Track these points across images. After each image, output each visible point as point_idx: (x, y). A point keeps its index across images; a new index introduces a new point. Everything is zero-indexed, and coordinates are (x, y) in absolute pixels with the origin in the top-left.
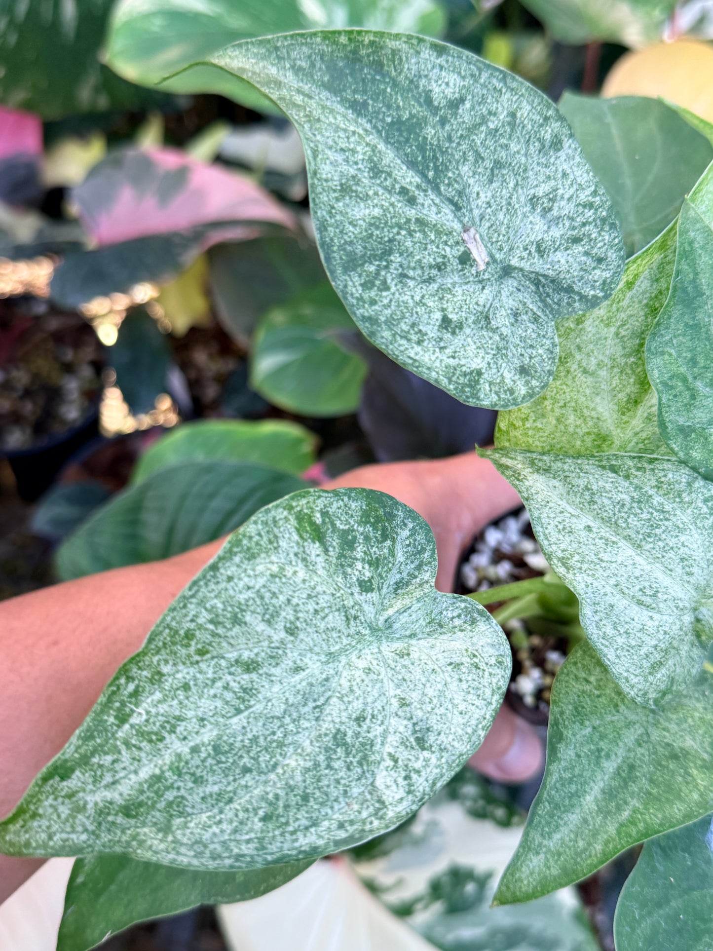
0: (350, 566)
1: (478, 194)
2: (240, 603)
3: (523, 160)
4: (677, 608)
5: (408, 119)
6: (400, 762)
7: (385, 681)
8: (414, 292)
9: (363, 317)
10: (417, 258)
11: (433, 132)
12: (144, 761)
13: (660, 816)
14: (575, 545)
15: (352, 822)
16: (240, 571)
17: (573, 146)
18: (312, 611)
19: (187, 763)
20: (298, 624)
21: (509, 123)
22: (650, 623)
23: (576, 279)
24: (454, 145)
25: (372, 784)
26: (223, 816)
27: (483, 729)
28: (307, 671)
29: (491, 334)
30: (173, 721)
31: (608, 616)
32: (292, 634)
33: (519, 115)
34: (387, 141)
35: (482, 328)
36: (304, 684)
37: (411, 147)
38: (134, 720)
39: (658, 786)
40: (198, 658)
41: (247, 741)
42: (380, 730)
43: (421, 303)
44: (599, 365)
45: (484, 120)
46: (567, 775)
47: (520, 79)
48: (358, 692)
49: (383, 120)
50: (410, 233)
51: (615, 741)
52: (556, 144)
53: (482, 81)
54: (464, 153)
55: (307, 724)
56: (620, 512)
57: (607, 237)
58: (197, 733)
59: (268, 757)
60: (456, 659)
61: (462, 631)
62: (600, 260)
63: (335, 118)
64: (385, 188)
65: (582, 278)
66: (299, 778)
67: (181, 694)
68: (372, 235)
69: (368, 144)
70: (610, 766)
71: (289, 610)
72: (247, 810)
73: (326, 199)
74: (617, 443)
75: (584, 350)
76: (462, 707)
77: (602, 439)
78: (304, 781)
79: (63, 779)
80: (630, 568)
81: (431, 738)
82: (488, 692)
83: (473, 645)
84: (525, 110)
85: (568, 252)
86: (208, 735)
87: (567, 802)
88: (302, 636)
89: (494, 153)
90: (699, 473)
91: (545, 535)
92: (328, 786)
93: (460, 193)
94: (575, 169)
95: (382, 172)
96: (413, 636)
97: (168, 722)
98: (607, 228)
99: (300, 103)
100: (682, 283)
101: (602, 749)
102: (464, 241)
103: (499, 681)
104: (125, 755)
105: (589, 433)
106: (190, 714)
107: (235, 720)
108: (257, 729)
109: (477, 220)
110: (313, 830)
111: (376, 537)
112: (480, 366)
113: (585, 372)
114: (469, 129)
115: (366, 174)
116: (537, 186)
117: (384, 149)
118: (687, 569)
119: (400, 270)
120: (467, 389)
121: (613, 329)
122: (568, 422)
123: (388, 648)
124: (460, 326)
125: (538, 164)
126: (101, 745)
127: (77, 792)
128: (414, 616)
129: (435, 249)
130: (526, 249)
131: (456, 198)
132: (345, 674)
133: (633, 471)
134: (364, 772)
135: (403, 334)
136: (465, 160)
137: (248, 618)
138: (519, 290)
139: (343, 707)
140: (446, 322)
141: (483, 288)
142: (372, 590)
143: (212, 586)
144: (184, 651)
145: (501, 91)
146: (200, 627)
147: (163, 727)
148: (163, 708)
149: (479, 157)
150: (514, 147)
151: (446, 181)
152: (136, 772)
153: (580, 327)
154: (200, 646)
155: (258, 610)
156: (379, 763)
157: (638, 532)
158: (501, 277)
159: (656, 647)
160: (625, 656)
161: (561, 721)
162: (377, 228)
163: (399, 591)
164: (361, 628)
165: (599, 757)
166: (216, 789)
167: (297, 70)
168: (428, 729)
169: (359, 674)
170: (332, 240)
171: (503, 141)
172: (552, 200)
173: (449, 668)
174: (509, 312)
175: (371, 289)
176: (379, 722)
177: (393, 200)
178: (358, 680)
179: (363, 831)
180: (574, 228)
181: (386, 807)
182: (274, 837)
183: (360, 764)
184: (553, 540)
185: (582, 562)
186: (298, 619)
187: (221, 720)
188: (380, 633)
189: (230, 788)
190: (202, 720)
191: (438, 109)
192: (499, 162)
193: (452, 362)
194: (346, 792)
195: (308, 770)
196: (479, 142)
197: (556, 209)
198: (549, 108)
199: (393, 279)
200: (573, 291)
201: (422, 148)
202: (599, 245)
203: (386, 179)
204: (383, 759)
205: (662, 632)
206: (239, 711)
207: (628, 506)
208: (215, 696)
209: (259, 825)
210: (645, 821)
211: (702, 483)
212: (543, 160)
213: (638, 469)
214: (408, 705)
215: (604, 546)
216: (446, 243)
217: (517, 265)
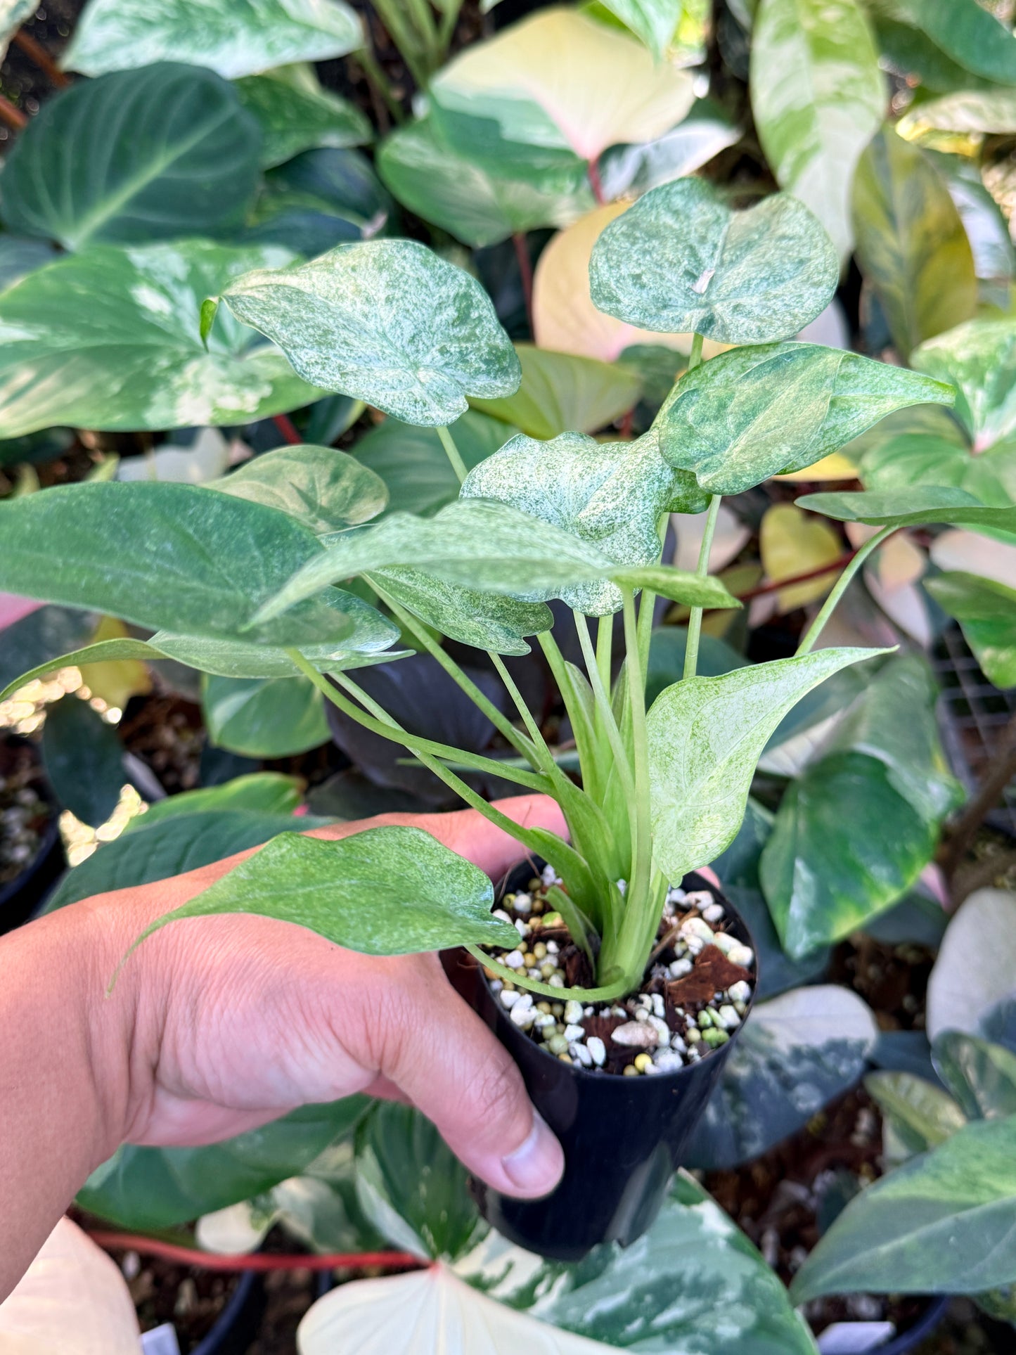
16: (412, 261)
124: (643, 286)
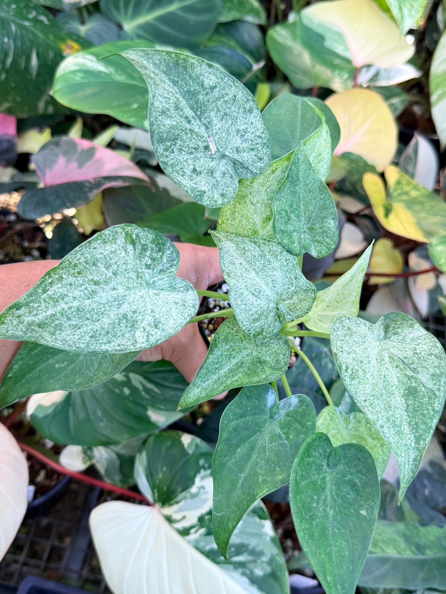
0: (143, 258)
1: (216, 124)
2: (97, 258)
3: (236, 114)
4: (268, 299)
5: (193, 91)
6: (146, 330)
7: (148, 302)
8: (184, 156)
9: (162, 161)
10: (187, 143)
11: (202, 97)
12: (50, 308)
13: (248, 380)
14: (234, 269)
15: (123, 345)
16: (99, 246)
17: (257, 112)
18: (124, 269)
19: (66, 312)
20: (118, 272)
21: (233, 99)
22: (255, 303)
23: (250, 165)
24: (210, 104)
25: (134, 335)
26: (76, 333)
28: (118, 291)
29: (212, 179)
30: (64, 296)
31: (240, 297)
32: (115, 275)
33: (237, 97)
34: (183, 98)
35: (210, 176)
36: (116, 295)
37: (192, 101)
38: (49, 293)
39: (250, 371)
40: (77, 275)
41: (90, 310)
42: (141, 318)
43: (186, 161)
44: (257, 201)
45: (223, 96)
46: (216, 361)
47: (240, 83)
48: (136, 303)
49: (183, 89)
50: (186, 134)
51: (238, 353)
52: (250, 111)
53: (225, 81)
54: (213, 108)
55: (113, 309)
56: (253, 259)
57: (265, 151)
58: (72, 302)
59: (97, 316)
60: (177, 301)
61: (182, 292)
62: (261, 159)
63: (165, 85)
64: (179, 115)
65: (253, 164)
66: (107, 325)
67: (68, 287)
68: (171, 131)
69: (175, 97)
70: (234, 361)
71: (115, 266)
72: (85, 333)
73: (155, 114)
74: (261, 234)
75: (252, 194)
76: (175, 318)
77: (255, 232)
78: (109, 327)
79: (17, 309)
81: (160, 325)
82: (186, 315)
83: (185, 298)
84: (240, 95)
85: (249, 153)
86: (76, 304)
87: (214, 371)
88: (118, 277)
89: (225, 110)
90: (285, 249)
91: (224, 263)
92: (117, 331)
93: (209, 123)
94: (257, 122)
95: (179, 109)
96: (162, 289)
97: (62, 296)
98: (265, 147)
99: (152, 77)
100: (292, 174)
101: (232, 355)
102: (207, 141)
103: (192, 313)
104: (43, 304)
105: (250, 229)
106: (70, 295)
107: (87, 301)
108: (95, 306)
109: (214, 134)
110: (108, 344)
111: (156, 250)
112: (205, 190)
113: (252, 203)
114: (216, 99)
115: (173, 108)
116: (240, 126)
117: (182, 100)
118: (274, 285)
119: (180, 147)
120: (198, 197)
121: (265, 188)
122: (243, 223)
123: (151, 292)
124: (200, 173)
125: (242, 117)
126: (34, 300)
127: (21, 316)
128: (164, 282)
129: (195, 142)
130: (232, 149)
131: (207, 124)
132: (132, 296)
133: (262, 244)
134: (132, 330)
135: (177, 171)
136: (213, 110)
137: (99, 265)
138: (227, 164)
139: (129, 306)
140: (194, 170)
141: (213, 161)
142: (150, 269)
143: (87, 249)
144: (72, 271)
145: (231, 86)
146: (80, 263)
147: (59, 297)
148: (61, 290)
149: (218, 110)
150: (233, 109)
151: (204, 117)
152: (46, 312)
153: (252, 185)
154: (79, 270)
155: (104, 263)
156: (138, 328)
158: (220, 158)
159: (256, 312)
160: (243, 313)
161: (218, 340)
162: (173, 129)
163: (161, 273)
164: (142, 282)
165: (230, 357)
166: (75, 323)
167: (154, 64)
168: (160, 322)
169: (138, 297)
170: (155, 130)
171: (229, 106)
172: (245, 132)
173: (173, 304)
174: (222, 172)
175: (167, 151)
176: (142, 315)
177: (182, 120)
178: (137, 299)
179: (127, 348)
180: (252, 145)
181: (137, 343)
182: (93, 344)
183: (131, 327)
184: (226, 265)
185: (235, 275)
186: (118, 270)
187: (82, 300)
188: (150, 286)
189: (80, 324)
190: (75, 298)
191: (206, 88)
192: (226, 114)
193: (194, 186)
194: (123, 335)
195: (111, 324)
196: (219, 104)
197: (246, 136)
198: (249, 96)
199: (176, 150)
200: (248, 169)
201: (197, 103)
202: (261, 153)
203: (180, 112)
204: (140, 328)
205: (260, 307)
206: (89, 298)
207: (257, 257)
208: (81, 291)
209: (88, 338)
210: (241, 381)
211: (286, 253)
212: (245, 116)
213: (264, 244)
214: (154, 312)
215: (245, 271)
216: (200, 140)
217: (228, 155)
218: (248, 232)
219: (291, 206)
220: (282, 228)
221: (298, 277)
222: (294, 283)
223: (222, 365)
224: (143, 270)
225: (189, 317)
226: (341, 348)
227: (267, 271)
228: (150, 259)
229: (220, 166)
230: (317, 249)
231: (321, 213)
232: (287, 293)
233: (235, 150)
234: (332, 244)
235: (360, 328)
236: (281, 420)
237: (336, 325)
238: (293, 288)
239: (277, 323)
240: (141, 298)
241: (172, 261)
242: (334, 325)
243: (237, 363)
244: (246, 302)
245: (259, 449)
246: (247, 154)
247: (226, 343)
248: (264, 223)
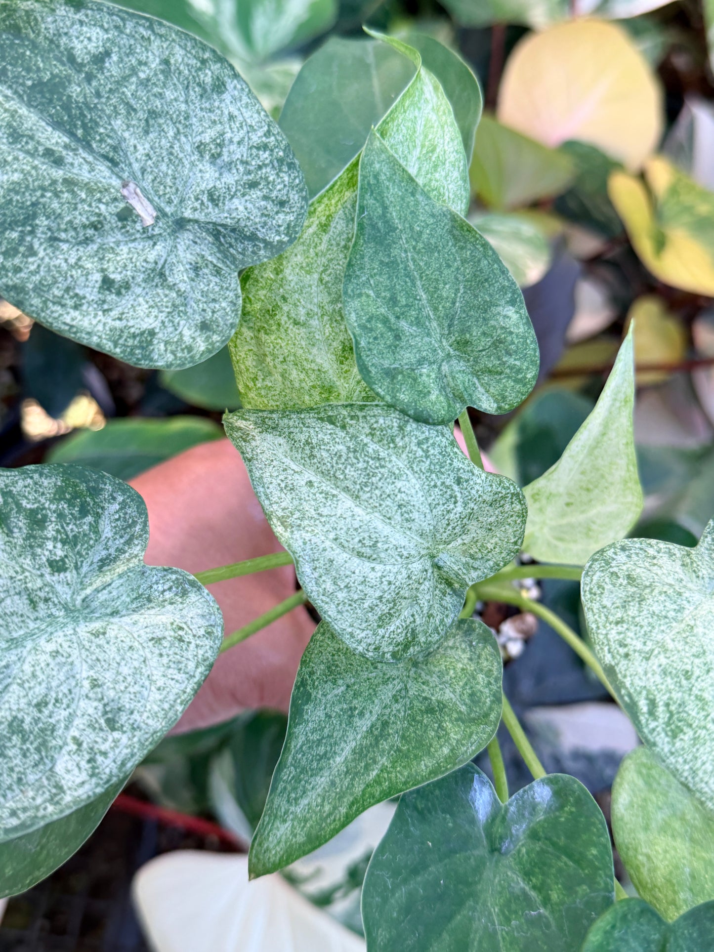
0: (40, 546)
1: (135, 147)
3: (183, 107)
4: (401, 557)
5: (49, 80)
6: (85, 745)
7: (76, 662)
8: (68, 254)
9: (7, 286)
10: (67, 219)
11: (79, 89)
13: (406, 774)
14: (296, 503)
15: (25, 810)
17: (239, 87)
21: (163, 72)
22: (372, 575)
23: (259, 226)
24: (104, 100)
25: (51, 769)
27: (181, 704)
29: (167, 292)
31: (327, 572)
33: (172, 61)
34: (29, 105)
35: (157, 286)
37: (54, 107)
39: (408, 742)
42: (64, 714)
43: (77, 265)
44: (308, 314)
45: (134, 71)
46: (316, 737)
47: (168, 24)
48: (41, 677)
49: (23, 84)
50: (57, 195)
51: (370, 698)
52: (219, 87)
53: (128, 31)
54: (115, 107)
56: (337, 463)
57: (286, 179)
60: (158, 634)
61: (171, 603)
62: (282, 204)
64: (28, 152)
65: (265, 223)
68: (11, 200)
69: (6, 111)
70: (363, 725)
74: (343, 393)
75: (290, 300)
76: (160, 683)
77: (329, 390)
80: (349, 520)
81: (123, 718)
82: (191, 665)
83: (182, 617)
84: (178, 55)
85: (247, 197)
87: (315, 765)
89: (147, 103)
90: (409, 416)
91: (266, 495)
93: (115, 149)
94: (244, 110)
95: (23, 136)
96: (115, 613)
98: (285, 168)
100: (370, 219)
101: (356, 708)
102: (124, 197)
103: (206, 652)
105: (314, 387)
109: (139, 174)
111: (72, 514)
112: (152, 326)
113: (296, 323)
114: (118, 82)
115: (5, 141)
116: (202, 132)
117: (26, 113)
118: (406, 515)
119: (49, 234)
120: (137, 352)
121: (316, 276)
122: (292, 377)
123: (84, 629)
124: (126, 286)
125: (201, 109)
128: (115, 593)
129: (87, 208)
130: (197, 199)
131: (111, 154)
132: (29, 659)
133: (348, 420)
134: (42, 759)
135: (56, 300)
136: (117, 114)
138: (195, 243)
139: (23, 693)
140: (107, 284)
141: (155, 244)
142: (67, 569)
145: (149, 39)
150: (169, 94)
151: (98, 138)
153: (281, 276)
156: (61, 748)
157: (355, 483)
158: (174, 231)
159: (381, 598)
160: (347, 611)
161: (309, 682)
162: (17, 193)
163: (105, 568)
164: (53, 610)
165: (351, 716)
168: (119, 709)
169: (44, 658)
171: (156, 90)
172: (220, 145)
173: (151, 644)
174: (188, 266)
175: (15, 255)
176: (64, 706)
177: (36, 162)
178: (43, 665)
179: (36, 817)
180: (249, 173)
181: (64, 792)
183: (38, 750)
184: (274, 499)
185: (302, 519)
188: (76, 614)
191: (82, 65)
192: (154, 112)
193: (118, 324)
194: (20, 779)
196: (129, 94)
197: (225, 154)
199: (41, 244)
200: (258, 239)
201: (66, 107)
202: (279, 187)
203: (27, 143)
204: (65, 744)
205: (386, 583)
207: (344, 456)
210: (390, 779)
211: (414, 425)
212: (207, 105)
213: (352, 418)
214: (99, 686)
215: (324, 500)
216: (100, 201)
217: (191, 217)
218: (311, 395)
219: (393, 301)
220: (386, 364)
221: (465, 476)
222: (459, 495)
223: (335, 743)
224: (48, 578)
225: (201, 669)
226: (622, 645)
227: (380, 484)
228: (59, 545)
229: (181, 253)
230: (492, 390)
231: (476, 296)
232: (448, 525)
233: (205, 200)
234: (528, 369)
235: (661, 567)
236: (519, 851)
237: (595, 578)
238: (459, 509)
239: (448, 598)
240: (54, 657)
241: (130, 526)
242: (588, 579)
243: (372, 726)
244: (347, 580)
245: (480, 942)
246: (243, 200)
247: (334, 682)
248: (342, 363)
